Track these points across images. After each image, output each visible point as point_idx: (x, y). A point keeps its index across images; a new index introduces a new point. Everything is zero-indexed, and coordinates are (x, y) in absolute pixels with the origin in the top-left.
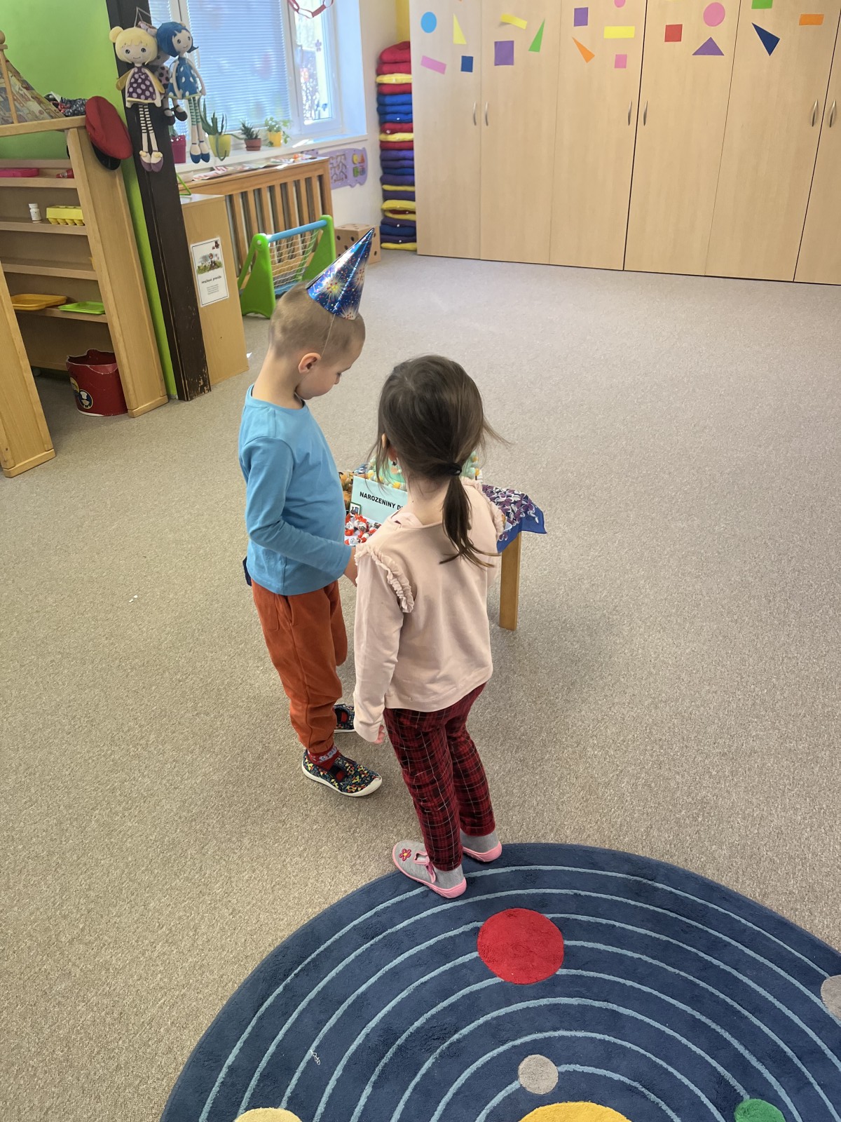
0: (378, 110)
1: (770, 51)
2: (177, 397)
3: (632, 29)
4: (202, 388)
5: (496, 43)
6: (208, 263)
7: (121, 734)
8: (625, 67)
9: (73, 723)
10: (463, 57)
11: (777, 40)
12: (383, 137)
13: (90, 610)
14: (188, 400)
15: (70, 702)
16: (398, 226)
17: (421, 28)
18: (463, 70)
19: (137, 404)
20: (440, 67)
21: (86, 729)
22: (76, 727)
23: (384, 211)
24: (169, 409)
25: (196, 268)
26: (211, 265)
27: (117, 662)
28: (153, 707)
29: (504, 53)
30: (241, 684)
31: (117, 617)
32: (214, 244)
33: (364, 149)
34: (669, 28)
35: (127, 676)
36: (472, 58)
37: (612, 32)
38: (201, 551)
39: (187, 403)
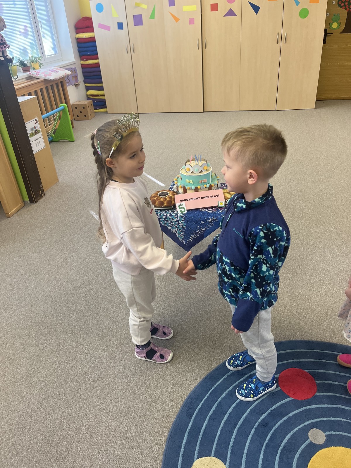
0: (78, 50)
1: (257, 13)
2: (29, 202)
3: (195, 6)
4: (41, 195)
5: (133, 16)
6: (34, 131)
7: (112, 433)
8: (194, 24)
9: (78, 433)
10: (118, 23)
11: (259, 8)
12: (82, 62)
13: (46, 346)
14: (35, 202)
15: (67, 417)
16: (96, 101)
17: (96, 10)
18: (119, 28)
19: (10, 209)
20: (108, 28)
21: (88, 436)
22: (81, 435)
23: (87, 95)
24: (27, 209)
25: (29, 135)
26: (35, 132)
27: (82, 378)
28: (121, 407)
29: (138, 20)
30: (164, 376)
31: (66, 346)
32: (35, 121)
33: (75, 67)
34: (212, 5)
35: (93, 388)
36: (122, 23)
37: (186, 8)
38: (92, 292)
39: (36, 204)
